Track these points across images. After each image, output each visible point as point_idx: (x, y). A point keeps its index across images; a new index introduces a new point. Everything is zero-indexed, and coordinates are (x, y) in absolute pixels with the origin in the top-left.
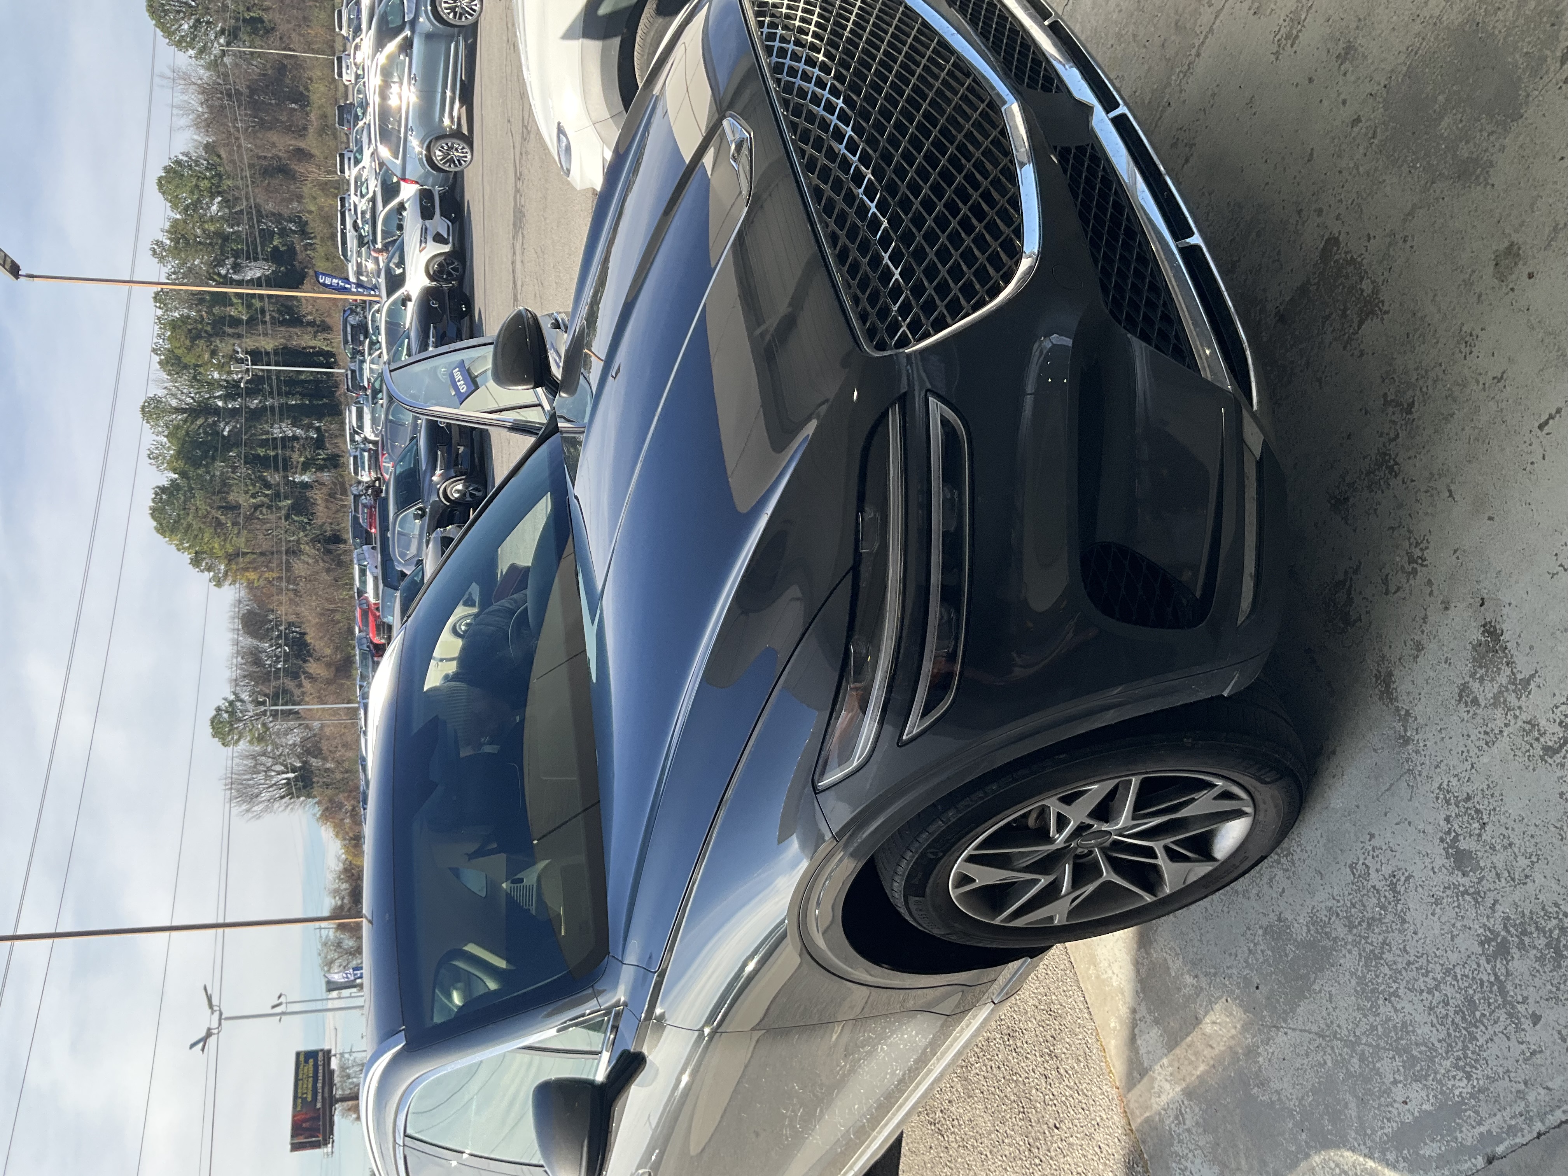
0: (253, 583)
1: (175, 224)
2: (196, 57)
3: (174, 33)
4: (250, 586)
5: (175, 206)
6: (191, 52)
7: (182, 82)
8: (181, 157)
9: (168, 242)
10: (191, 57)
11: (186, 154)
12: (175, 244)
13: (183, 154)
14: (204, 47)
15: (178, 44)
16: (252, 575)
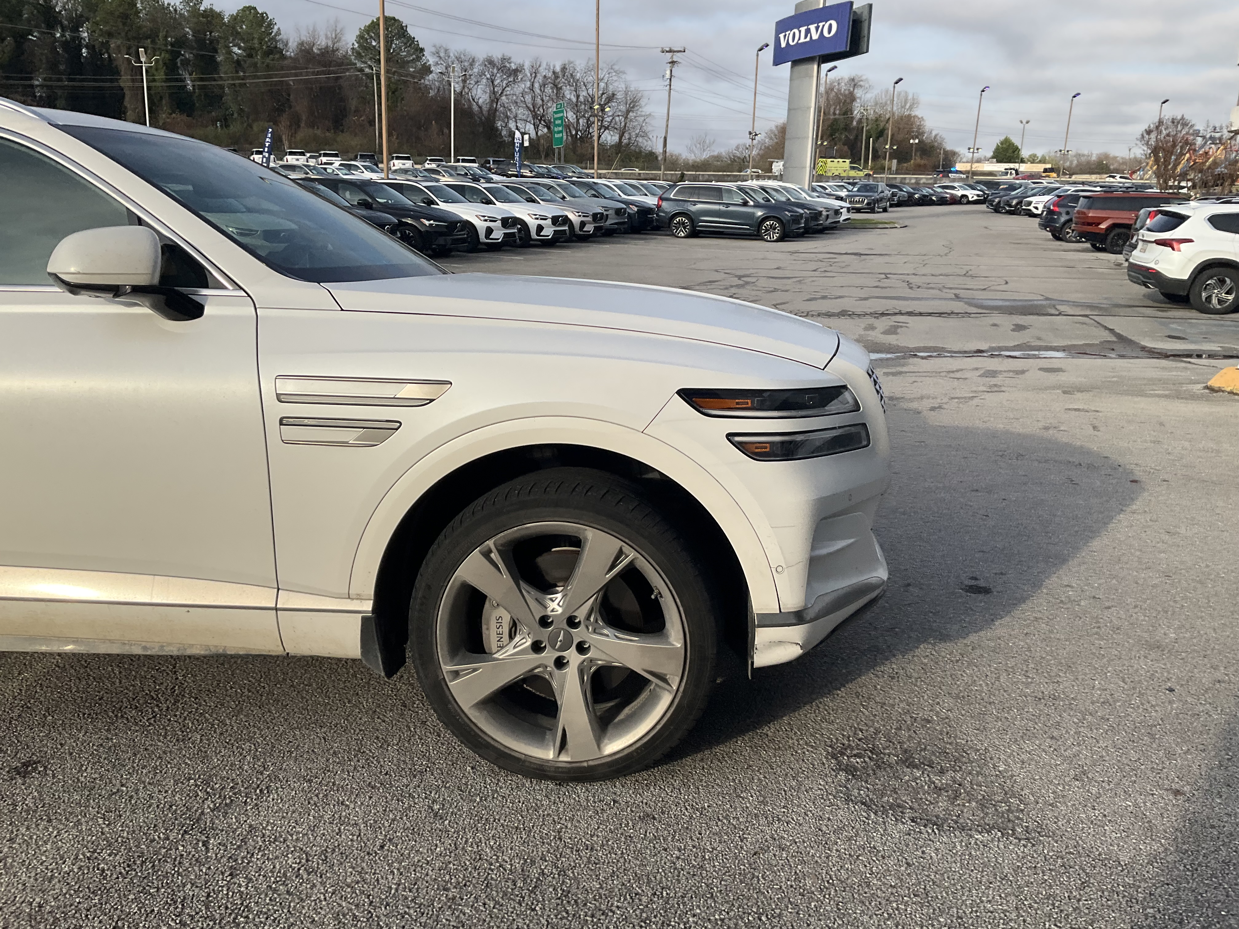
1: (219, 16)
2: (353, 49)
3: (368, 34)
5: (234, 18)
6: (356, 45)
7: (334, 36)
8: (276, 27)
9: (202, 8)
10: (353, 44)
11: (279, 33)
12: (202, 14)
13: (279, 29)
14: (361, 57)
15: (361, 37)
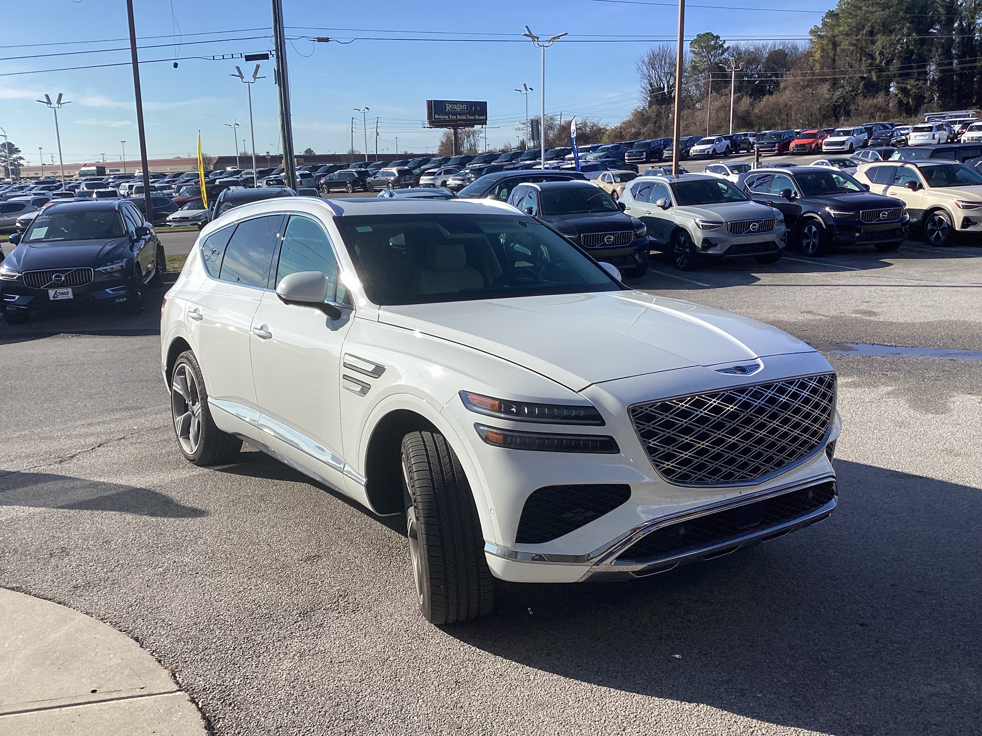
0: (812, 56)
4: (809, 54)
16: (817, 56)
